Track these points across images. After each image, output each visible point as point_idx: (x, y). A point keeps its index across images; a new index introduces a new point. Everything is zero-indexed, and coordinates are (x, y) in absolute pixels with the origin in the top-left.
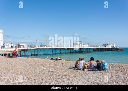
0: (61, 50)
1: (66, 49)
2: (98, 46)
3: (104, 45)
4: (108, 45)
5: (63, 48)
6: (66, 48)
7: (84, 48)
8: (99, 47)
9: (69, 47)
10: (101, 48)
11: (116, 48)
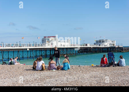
0: (18, 51)
1: (28, 50)
2: (86, 45)
3: (97, 42)
4: (103, 42)
5: (23, 49)
6: (28, 48)
7: (61, 48)
8: (89, 46)
9: (33, 47)
10: (92, 47)
11: (119, 48)
